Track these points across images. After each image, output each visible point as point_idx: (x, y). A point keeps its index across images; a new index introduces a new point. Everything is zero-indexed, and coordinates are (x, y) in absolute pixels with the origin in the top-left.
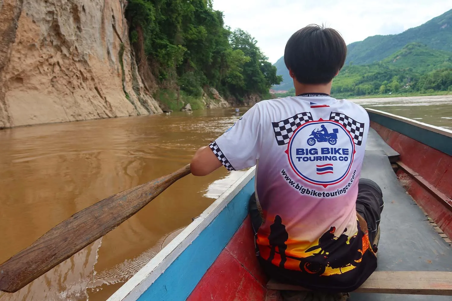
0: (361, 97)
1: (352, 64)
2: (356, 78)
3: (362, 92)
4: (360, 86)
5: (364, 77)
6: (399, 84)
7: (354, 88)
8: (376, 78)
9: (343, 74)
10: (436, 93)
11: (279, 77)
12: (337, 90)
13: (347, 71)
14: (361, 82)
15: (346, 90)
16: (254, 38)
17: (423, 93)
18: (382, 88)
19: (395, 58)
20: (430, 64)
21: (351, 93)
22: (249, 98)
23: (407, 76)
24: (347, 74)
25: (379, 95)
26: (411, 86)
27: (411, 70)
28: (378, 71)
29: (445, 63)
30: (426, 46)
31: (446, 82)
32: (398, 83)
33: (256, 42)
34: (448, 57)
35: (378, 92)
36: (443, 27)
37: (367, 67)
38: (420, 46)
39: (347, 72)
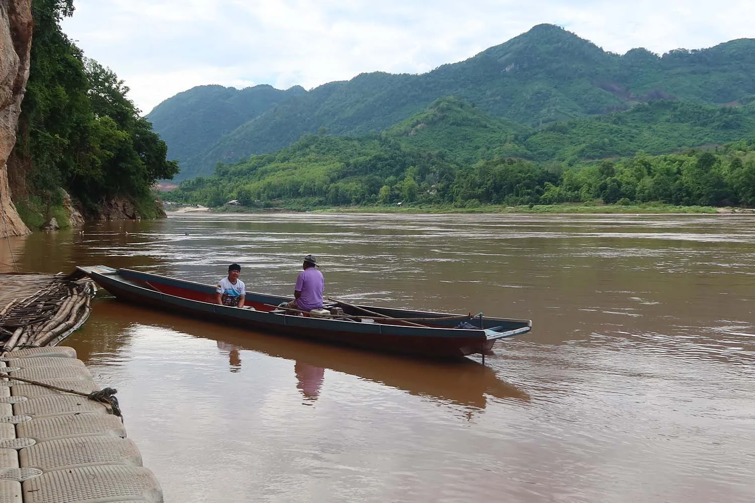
0: (341, 209)
1: (324, 132)
2: (331, 166)
3: (344, 197)
4: (340, 184)
5: (348, 165)
6: (417, 185)
7: (327, 188)
8: (374, 168)
9: (304, 155)
10: (482, 208)
11: (171, 164)
12: (290, 190)
13: (312, 147)
14: (343, 176)
15: (311, 192)
16: (121, 82)
17: (461, 207)
18: (384, 190)
19: (413, 126)
20: (480, 145)
21: (321, 199)
22: (110, 205)
23: (434, 168)
24: (312, 156)
25: (377, 206)
26: (438, 191)
27: (442, 156)
28: (378, 154)
29: (509, 146)
30: (474, 106)
31: (501, 187)
32: (414, 183)
33: (127, 89)
34: (515, 132)
35: (376, 200)
36: (507, 69)
37: (356, 143)
38: (461, 106)
39: (314, 151)
